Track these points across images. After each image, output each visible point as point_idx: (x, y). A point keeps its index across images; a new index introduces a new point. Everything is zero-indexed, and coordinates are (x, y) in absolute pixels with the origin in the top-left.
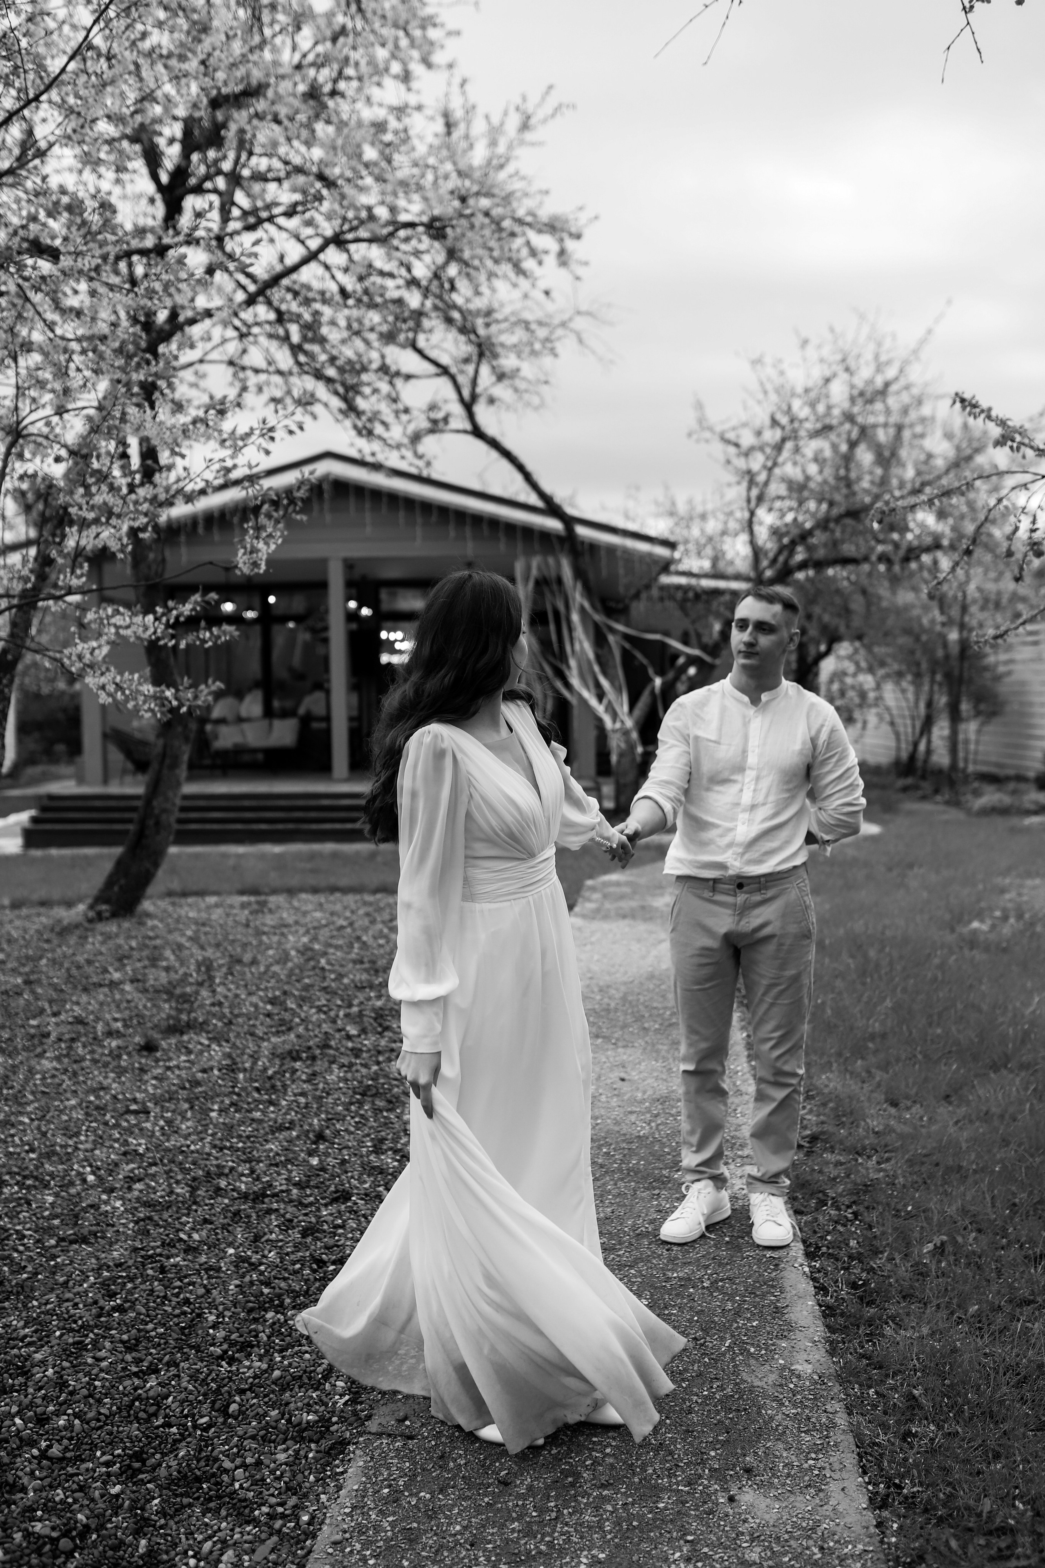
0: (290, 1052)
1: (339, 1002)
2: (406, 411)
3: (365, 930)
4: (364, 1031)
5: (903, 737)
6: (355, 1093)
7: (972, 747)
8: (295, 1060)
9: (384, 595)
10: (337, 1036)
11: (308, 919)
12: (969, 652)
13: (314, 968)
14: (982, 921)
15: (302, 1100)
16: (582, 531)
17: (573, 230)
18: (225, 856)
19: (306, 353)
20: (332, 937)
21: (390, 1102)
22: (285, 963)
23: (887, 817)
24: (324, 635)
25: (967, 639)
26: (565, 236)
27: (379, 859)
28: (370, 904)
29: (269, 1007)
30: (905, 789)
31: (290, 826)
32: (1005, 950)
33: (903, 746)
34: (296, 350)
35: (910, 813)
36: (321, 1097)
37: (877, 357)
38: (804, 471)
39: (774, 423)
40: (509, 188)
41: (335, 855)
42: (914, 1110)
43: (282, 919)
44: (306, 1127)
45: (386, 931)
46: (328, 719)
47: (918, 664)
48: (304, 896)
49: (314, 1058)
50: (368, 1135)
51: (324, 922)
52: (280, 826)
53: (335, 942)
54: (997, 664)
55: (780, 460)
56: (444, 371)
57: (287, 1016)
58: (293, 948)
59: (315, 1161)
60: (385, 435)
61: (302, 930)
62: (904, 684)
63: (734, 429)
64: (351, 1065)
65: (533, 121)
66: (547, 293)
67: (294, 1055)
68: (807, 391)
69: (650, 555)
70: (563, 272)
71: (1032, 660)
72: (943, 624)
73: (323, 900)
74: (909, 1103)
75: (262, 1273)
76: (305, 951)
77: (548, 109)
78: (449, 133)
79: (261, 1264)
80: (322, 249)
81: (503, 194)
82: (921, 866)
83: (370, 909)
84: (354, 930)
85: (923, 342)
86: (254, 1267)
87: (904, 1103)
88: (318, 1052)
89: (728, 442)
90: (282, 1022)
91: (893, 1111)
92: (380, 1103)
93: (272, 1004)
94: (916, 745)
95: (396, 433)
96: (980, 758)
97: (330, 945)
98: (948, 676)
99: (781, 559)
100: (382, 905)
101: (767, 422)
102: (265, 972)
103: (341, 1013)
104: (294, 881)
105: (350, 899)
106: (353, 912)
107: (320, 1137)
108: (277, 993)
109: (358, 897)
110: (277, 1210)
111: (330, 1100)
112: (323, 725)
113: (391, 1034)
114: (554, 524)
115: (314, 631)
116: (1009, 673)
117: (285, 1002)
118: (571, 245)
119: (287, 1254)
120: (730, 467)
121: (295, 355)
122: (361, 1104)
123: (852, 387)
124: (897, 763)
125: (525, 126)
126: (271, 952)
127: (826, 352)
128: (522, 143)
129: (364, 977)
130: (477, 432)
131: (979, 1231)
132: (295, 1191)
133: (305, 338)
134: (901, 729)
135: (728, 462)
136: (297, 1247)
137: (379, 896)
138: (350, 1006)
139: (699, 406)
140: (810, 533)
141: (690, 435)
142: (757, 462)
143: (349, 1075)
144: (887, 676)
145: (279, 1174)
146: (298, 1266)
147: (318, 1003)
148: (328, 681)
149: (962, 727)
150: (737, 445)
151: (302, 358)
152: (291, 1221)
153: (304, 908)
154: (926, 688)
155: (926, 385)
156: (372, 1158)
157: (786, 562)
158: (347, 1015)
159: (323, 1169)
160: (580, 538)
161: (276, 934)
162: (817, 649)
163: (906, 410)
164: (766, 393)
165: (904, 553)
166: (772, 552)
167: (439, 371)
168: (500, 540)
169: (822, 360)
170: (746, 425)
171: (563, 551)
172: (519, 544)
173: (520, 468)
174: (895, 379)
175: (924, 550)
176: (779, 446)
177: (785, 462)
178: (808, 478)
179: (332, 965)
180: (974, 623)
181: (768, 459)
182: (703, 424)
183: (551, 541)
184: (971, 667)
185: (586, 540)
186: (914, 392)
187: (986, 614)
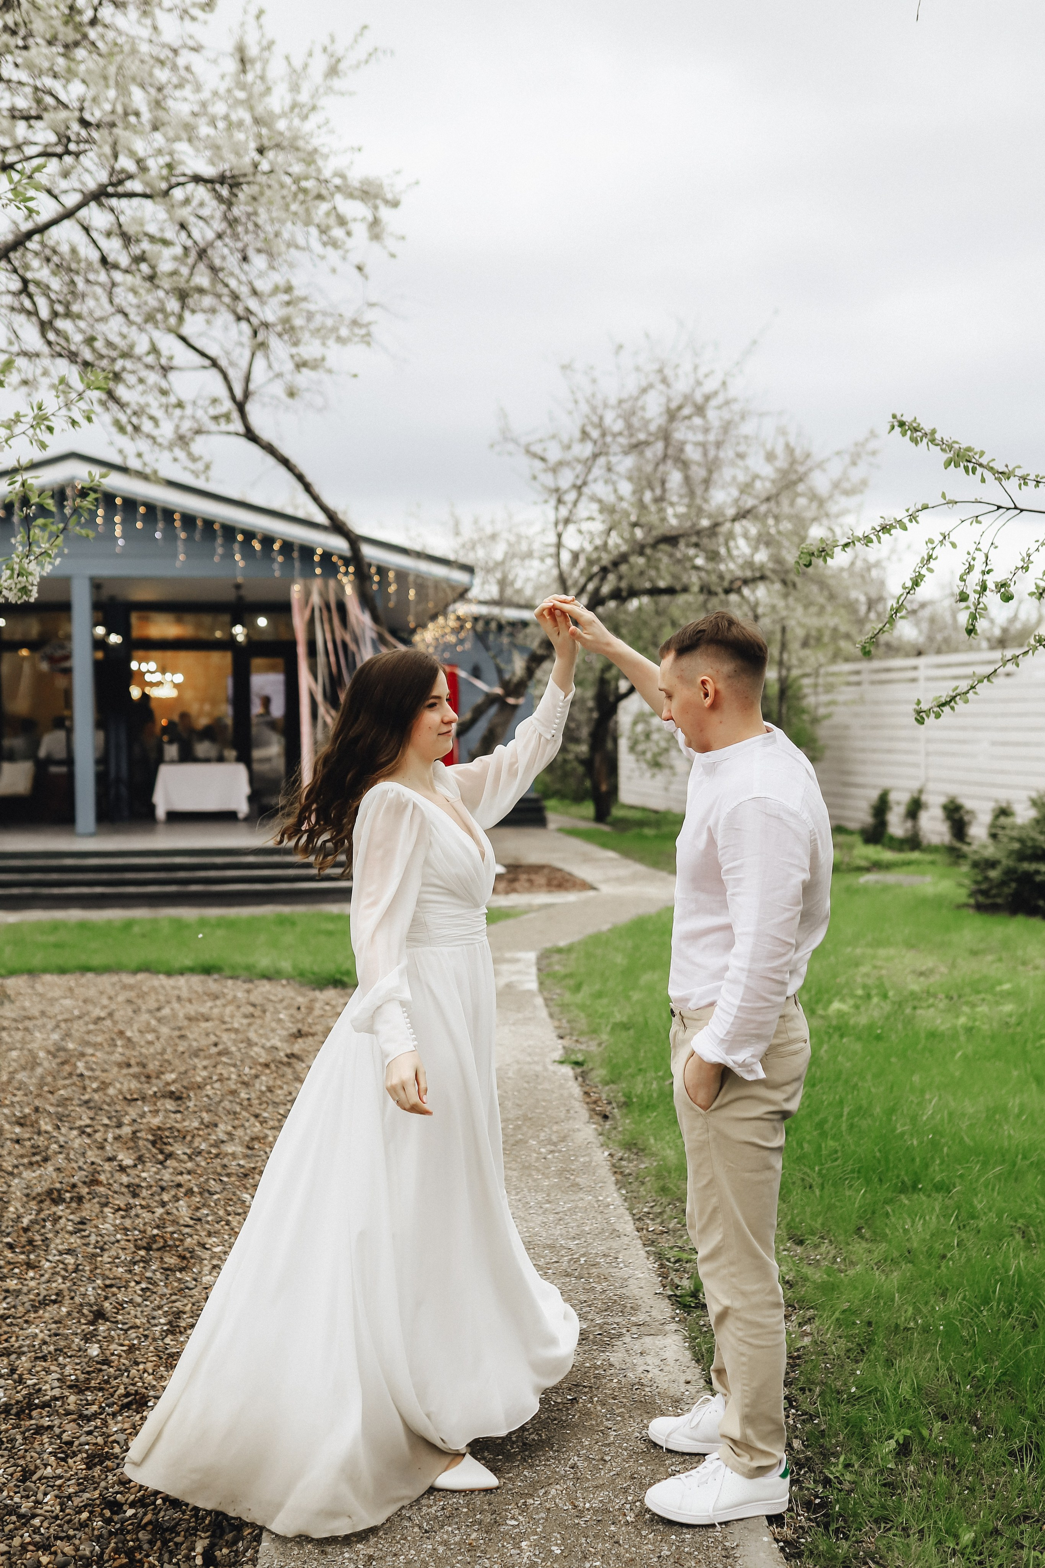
0: (50, 1192)
1: (106, 1121)
2: (180, 405)
3: (130, 1022)
4: (140, 1159)
6: (138, 1248)
8: (55, 1202)
9: (134, 618)
10: (107, 1166)
11: (56, 1009)
12: (790, 693)
13: (70, 1075)
14: (843, 1000)
15: (70, 1260)
16: (367, 551)
17: (389, 196)
19: (58, 332)
20: (89, 1032)
21: (183, 1258)
22: (33, 1069)
24: (66, 664)
25: (787, 678)
26: (379, 202)
27: (136, 929)
28: (131, 987)
29: (18, 1130)
31: (27, 890)
32: (879, 1038)
34: (44, 326)
36: (94, 1255)
37: (695, 370)
38: (615, 491)
39: (585, 435)
40: (315, 142)
41: (83, 926)
42: (823, 1249)
43: (24, 1009)
44: (78, 1300)
45: (153, 1022)
46: (69, 761)
48: (48, 978)
49: (80, 1199)
50: (160, 1307)
51: (76, 1013)
53: (92, 1038)
54: (817, 706)
55: (591, 477)
56: (213, 363)
57: (41, 1141)
58: (40, 1048)
59: (94, 1350)
60: (155, 433)
61: (50, 1025)
63: (541, 441)
64: (129, 1207)
65: (342, 66)
66: (360, 268)
67: (54, 1196)
68: (621, 402)
69: (447, 581)
70: (375, 246)
71: (854, 702)
73: (72, 983)
74: (816, 1239)
75: (36, 1530)
76: (56, 1051)
77: (360, 52)
78: (244, 71)
79: (34, 1516)
80: (79, 207)
81: (309, 148)
83: (132, 994)
84: (115, 1023)
85: (747, 353)
86: (25, 1519)
87: (811, 1240)
88: (84, 1190)
89: (535, 455)
90: (36, 1150)
91: (799, 1250)
92: (171, 1260)
93: (22, 1125)
95: (166, 430)
97: (88, 1044)
99: (591, 587)
100: (145, 989)
101: (577, 434)
102: (9, 1082)
103: (110, 1136)
104: (37, 960)
105: (106, 981)
106: (110, 998)
107: (99, 1315)
108: (27, 1111)
109: (115, 978)
110: (50, 1428)
111: (106, 1258)
112: (63, 769)
113: (175, 1164)
114: (339, 544)
115: (52, 660)
116: (829, 716)
117: (37, 1122)
118: (385, 213)
119: (69, 1498)
120: (537, 484)
121: (43, 334)
122: (146, 1262)
123: (669, 399)
125: (333, 71)
126: (14, 1054)
127: (641, 360)
128: (330, 90)
129: (134, 1085)
130: (251, 435)
131: (944, 1418)
132: (72, 1399)
133: (55, 314)
135: (535, 478)
136: (83, 1485)
137: (140, 977)
138: (119, 1125)
139: (502, 414)
140: (624, 558)
141: (492, 447)
142: (565, 479)
143: (128, 1223)
145: (48, 1372)
146: (85, 1515)
147: (79, 1123)
148: (71, 718)
150: (543, 459)
151: (51, 336)
152: (70, 1443)
153: (50, 995)
155: (747, 400)
156: (168, 1340)
157: (597, 590)
158: (117, 1138)
159: (106, 1362)
160: (367, 560)
161: (18, 1029)
162: (617, 688)
163: (726, 427)
164: (576, 402)
165: (726, 584)
166: (582, 581)
167: (207, 362)
168: (273, 560)
169: (638, 369)
170: (554, 437)
171: (346, 573)
172: (297, 564)
173: (300, 478)
174: (716, 393)
175: (746, 582)
176: (589, 463)
177: (595, 480)
178: (621, 499)
179: (92, 1070)
180: (794, 661)
181: (577, 477)
182: (507, 436)
183: (334, 564)
184: (789, 708)
185: (374, 562)
186: (736, 407)
187: (807, 652)
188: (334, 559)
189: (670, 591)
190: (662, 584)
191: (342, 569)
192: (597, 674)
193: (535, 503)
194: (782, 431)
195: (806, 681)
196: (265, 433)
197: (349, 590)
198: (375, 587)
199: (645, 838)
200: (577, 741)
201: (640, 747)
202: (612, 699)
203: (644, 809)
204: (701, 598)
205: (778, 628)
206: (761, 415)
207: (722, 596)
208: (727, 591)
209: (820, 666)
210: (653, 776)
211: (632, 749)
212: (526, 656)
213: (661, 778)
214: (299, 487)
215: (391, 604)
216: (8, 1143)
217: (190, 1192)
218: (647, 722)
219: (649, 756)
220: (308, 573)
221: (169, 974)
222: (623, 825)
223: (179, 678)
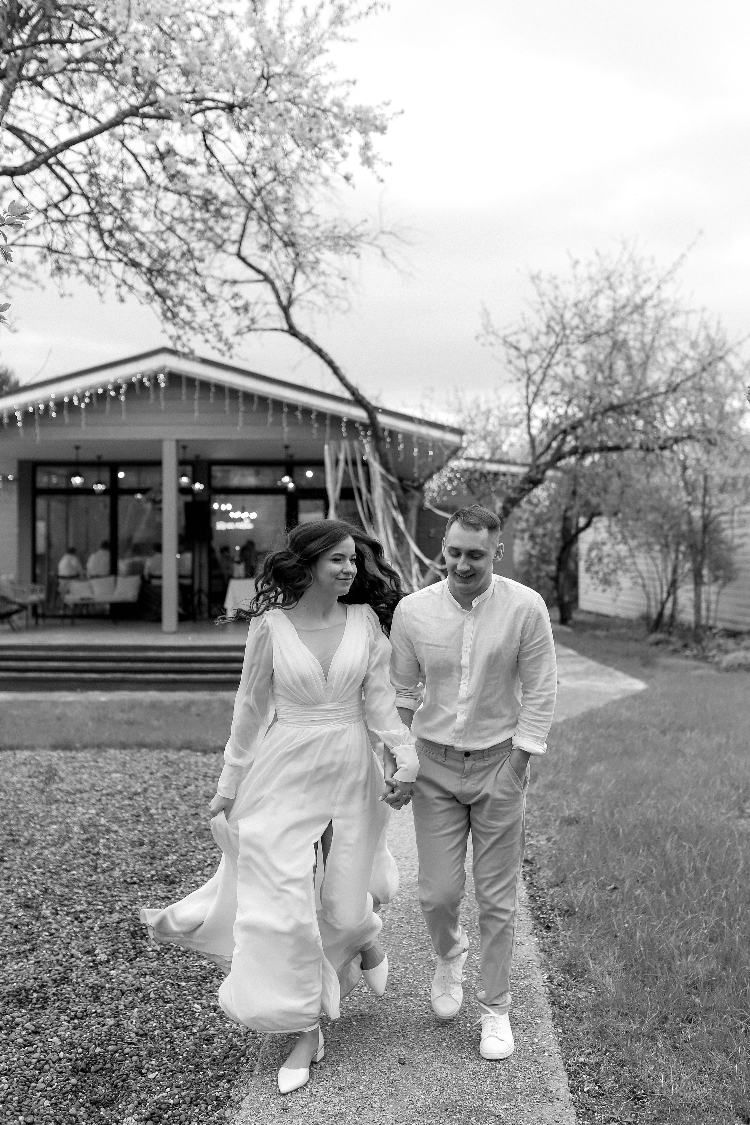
3: (158, 799)
5: (652, 596)
7: (713, 606)
9: (217, 471)
10: (82, 961)
11: (105, 783)
12: (711, 527)
16: (382, 419)
17: (378, 123)
18: (54, 704)
20: (122, 808)
22: (62, 845)
23: (647, 671)
25: (709, 515)
26: (370, 128)
28: (172, 763)
30: (657, 643)
33: (653, 603)
35: (666, 668)
37: (635, 277)
38: (573, 372)
39: (549, 329)
43: (81, 782)
45: (177, 799)
47: (666, 537)
51: (120, 787)
52: (109, 676)
53: (122, 814)
54: (733, 538)
55: (554, 361)
56: (266, 278)
58: (77, 823)
61: (94, 798)
62: (654, 554)
63: (515, 333)
64: (84, 1015)
66: (347, 178)
68: (577, 303)
69: (442, 441)
72: (689, 503)
73: (128, 758)
76: (88, 826)
80: (115, 123)
82: (692, 729)
83: (170, 771)
85: (676, 265)
89: (510, 345)
94: (663, 604)
96: (720, 615)
97: (117, 820)
98: (691, 546)
99: (554, 444)
100: (182, 765)
101: (544, 329)
103: (98, 925)
105: (154, 757)
106: (152, 774)
108: (38, 891)
109: (162, 755)
111: (39, 1085)
114: (359, 414)
115: (153, 502)
116: (742, 545)
117: (41, 905)
120: (511, 367)
123: (615, 300)
124: (646, 618)
126: (53, 828)
127: (594, 270)
129: (138, 866)
130: (293, 331)
134: (652, 590)
135: (510, 362)
137: (182, 754)
138: (110, 912)
139: (486, 313)
140: (580, 423)
141: (477, 338)
142: (535, 363)
143: (76, 1036)
144: (639, 546)
147: (76, 908)
149: (704, 589)
150: (517, 349)
153: (106, 768)
154: (673, 556)
155: (676, 302)
157: (559, 448)
158: (103, 927)
160: (381, 426)
161: (67, 802)
162: (577, 523)
163: (659, 322)
164: (543, 304)
165: (660, 442)
166: (546, 441)
167: (261, 277)
168: (312, 426)
169: (591, 278)
170: (525, 330)
171: (366, 436)
172: (328, 430)
173: (330, 363)
174: (650, 298)
175: (677, 440)
176: (553, 350)
177: (558, 364)
178: (577, 378)
179: (109, 849)
180: (714, 502)
181: (543, 361)
182: (488, 329)
183: (357, 428)
184: (710, 540)
185: (387, 427)
186: (667, 307)
187: (725, 496)
188: (357, 425)
189: (617, 448)
190: (610, 444)
191: (362, 433)
192: (562, 513)
193: (511, 381)
194: (705, 326)
195: (723, 518)
196: (304, 329)
197: (368, 448)
198: (387, 446)
199: (597, 638)
200: (548, 563)
201: (594, 569)
202: (573, 532)
203: (598, 615)
204: (641, 454)
205: (701, 478)
206: (688, 313)
207: (658, 451)
208: (662, 448)
209: (736, 506)
210: (604, 591)
211: (588, 570)
212: (503, 499)
213: (610, 592)
214: (329, 371)
215: (400, 459)
216: (8, 927)
217: (146, 999)
218: (600, 549)
219: (601, 575)
220: (338, 437)
221: (205, 752)
222: (581, 627)
223: (254, 515)
